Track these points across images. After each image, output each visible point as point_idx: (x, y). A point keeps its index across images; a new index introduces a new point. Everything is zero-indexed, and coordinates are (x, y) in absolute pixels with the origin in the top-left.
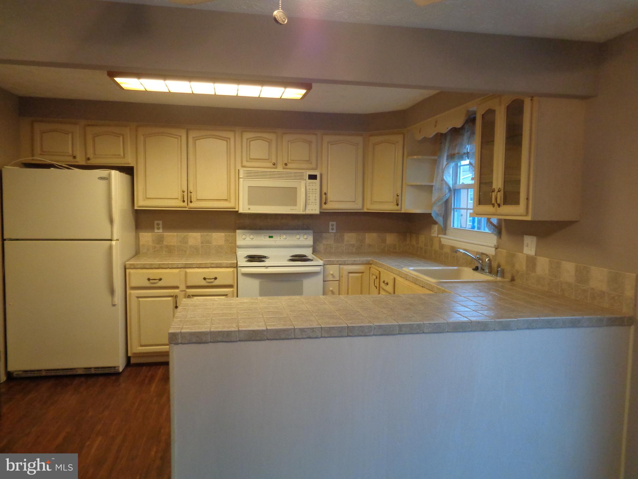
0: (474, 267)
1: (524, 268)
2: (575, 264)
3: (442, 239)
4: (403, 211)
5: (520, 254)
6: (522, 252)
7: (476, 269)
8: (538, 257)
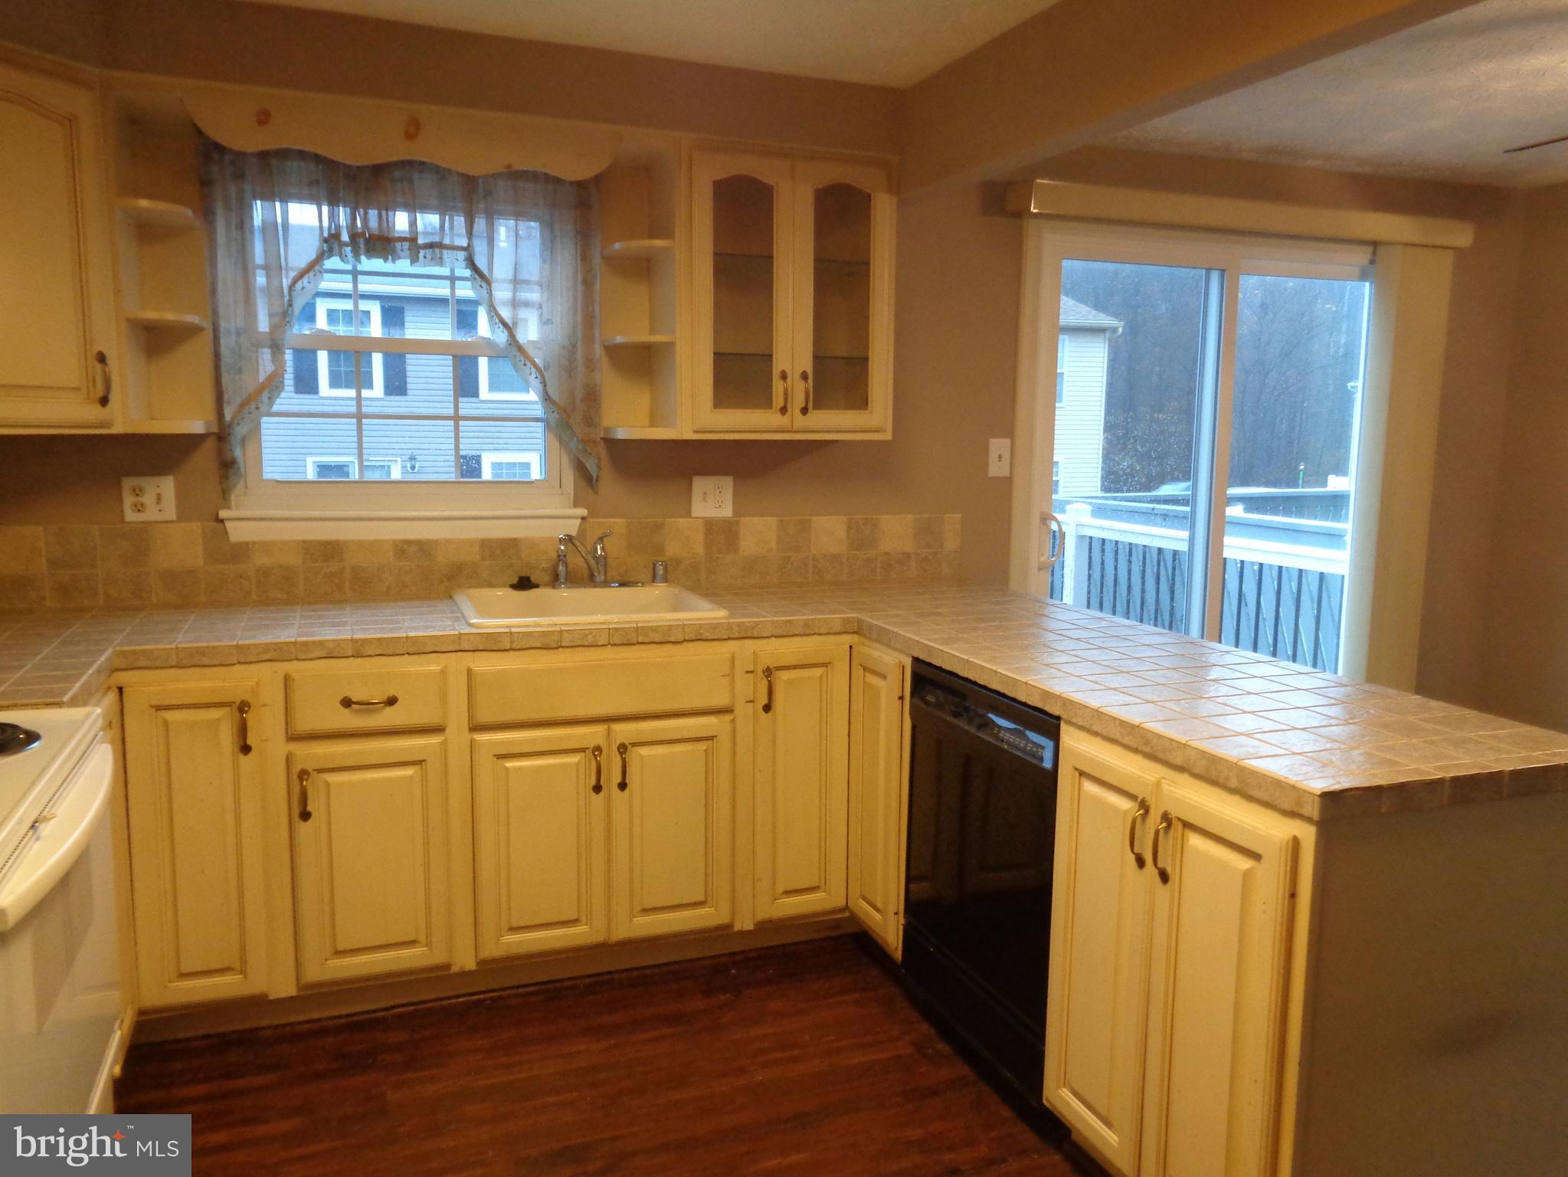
0: (515, 580)
1: (700, 549)
2: (844, 517)
3: (228, 524)
4: (118, 429)
5: (683, 522)
6: (688, 513)
7: (524, 584)
8: (744, 520)
